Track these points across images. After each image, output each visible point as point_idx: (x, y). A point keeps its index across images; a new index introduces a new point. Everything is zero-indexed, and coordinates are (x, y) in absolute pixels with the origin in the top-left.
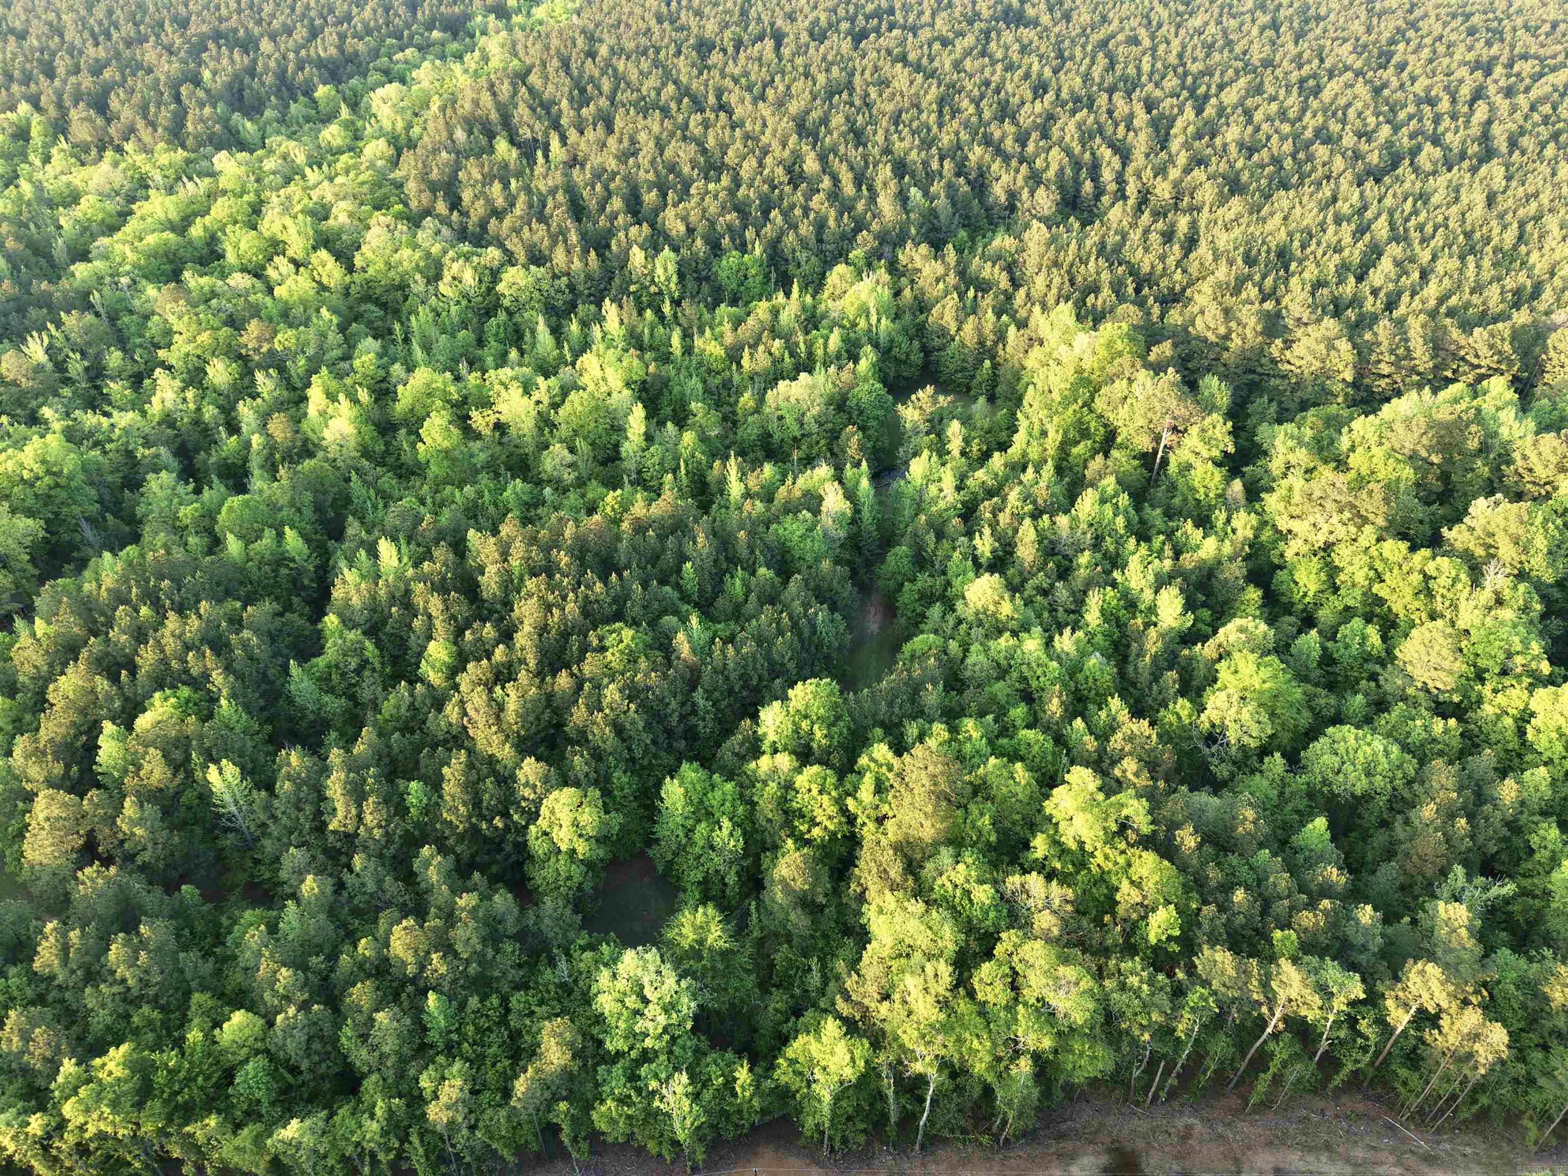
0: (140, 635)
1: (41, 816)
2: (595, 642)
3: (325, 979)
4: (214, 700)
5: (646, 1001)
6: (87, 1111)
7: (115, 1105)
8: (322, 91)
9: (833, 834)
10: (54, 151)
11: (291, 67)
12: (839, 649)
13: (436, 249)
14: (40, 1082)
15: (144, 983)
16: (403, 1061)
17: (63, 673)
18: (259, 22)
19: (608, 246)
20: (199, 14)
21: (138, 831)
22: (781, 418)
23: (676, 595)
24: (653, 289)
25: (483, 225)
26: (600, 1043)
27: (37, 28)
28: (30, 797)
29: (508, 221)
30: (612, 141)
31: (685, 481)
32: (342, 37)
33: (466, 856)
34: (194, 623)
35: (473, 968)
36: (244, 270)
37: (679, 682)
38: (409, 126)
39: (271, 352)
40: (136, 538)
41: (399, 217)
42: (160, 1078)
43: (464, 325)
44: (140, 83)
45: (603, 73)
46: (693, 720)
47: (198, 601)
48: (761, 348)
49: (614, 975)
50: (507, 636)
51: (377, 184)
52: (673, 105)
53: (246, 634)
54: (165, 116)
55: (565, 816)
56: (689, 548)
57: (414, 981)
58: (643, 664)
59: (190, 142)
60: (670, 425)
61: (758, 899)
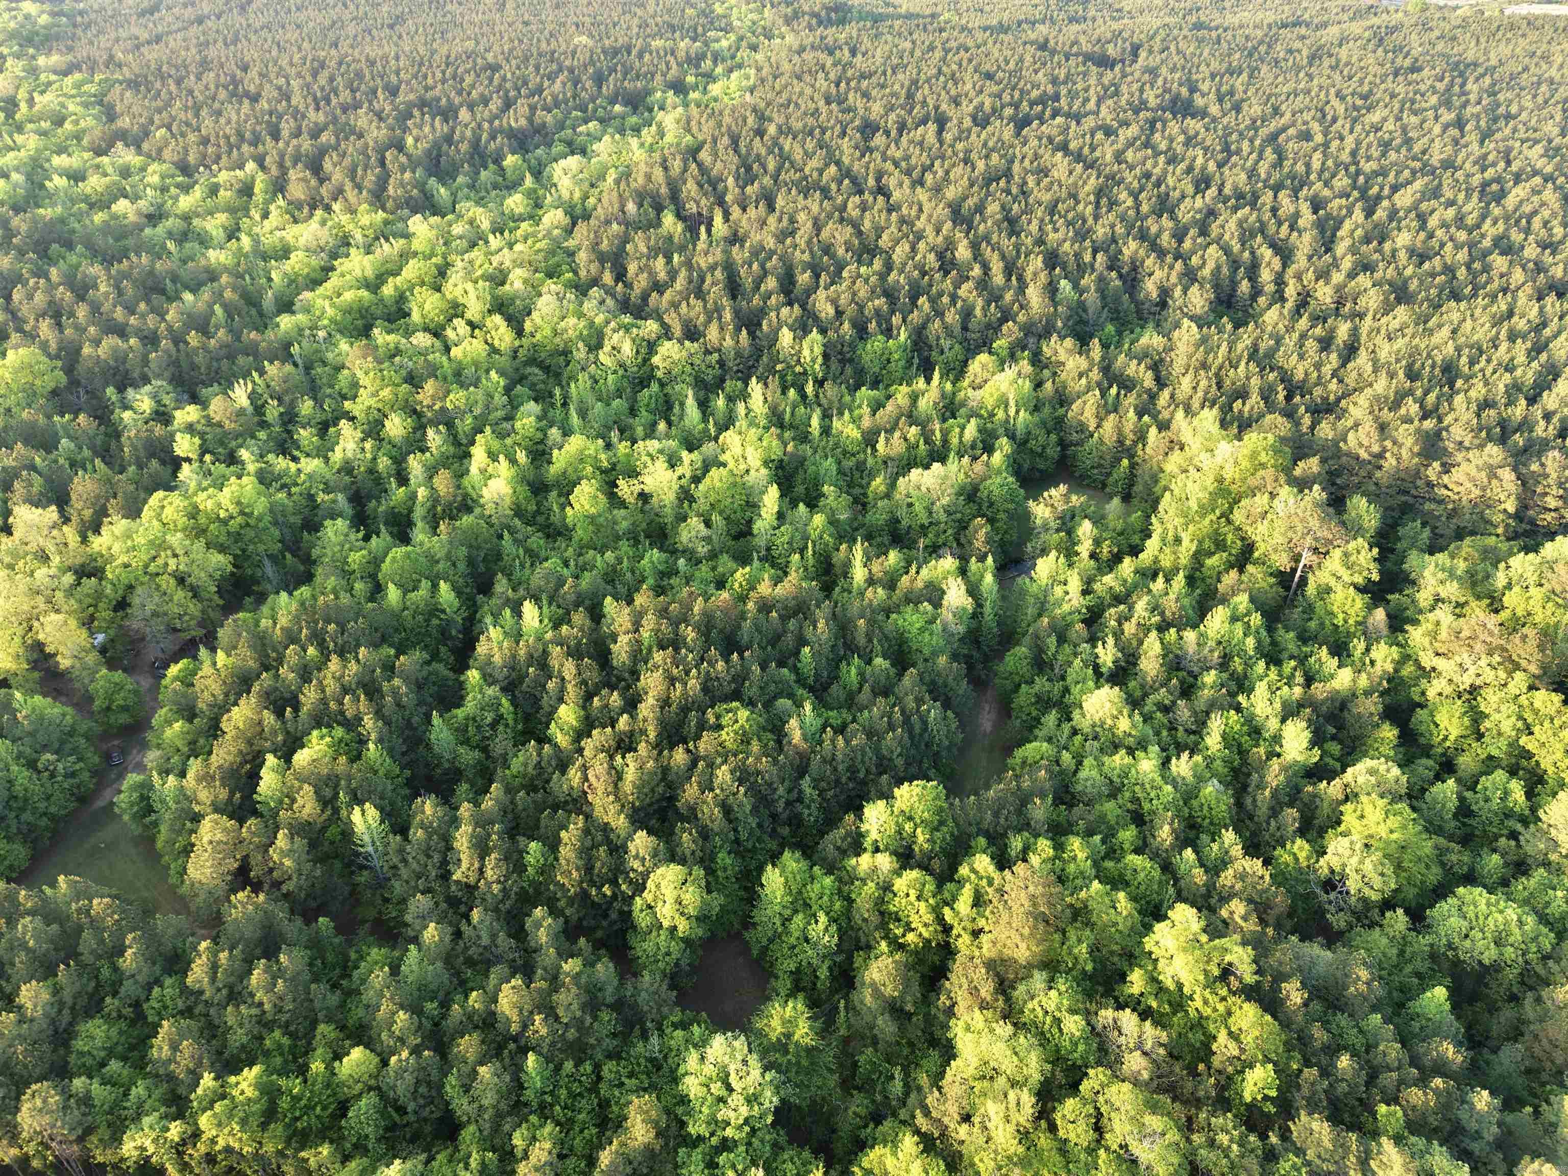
0: (305, 674)
1: (205, 840)
2: (712, 720)
3: (436, 1024)
4: (362, 742)
5: (730, 1089)
6: (219, 1125)
7: (244, 1122)
8: (510, 160)
9: (928, 942)
10: (272, 208)
11: (485, 136)
12: (949, 748)
13: (599, 319)
14: (182, 1091)
15: (279, 1010)
16: (499, 1116)
17: (236, 704)
18: (459, 93)
19: (760, 325)
20: (408, 83)
21: (287, 862)
22: (910, 505)
23: (793, 677)
24: (798, 369)
25: (645, 297)
26: (683, 1124)
27: (269, 92)
28: (197, 818)
29: (668, 295)
30: (772, 220)
31: (811, 561)
32: (533, 108)
33: (575, 918)
34: (353, 667)
35: (572, 1034)
36: (426, 329)
37: (788, 768)
38: (585, 197)
39: (443, 409)
40: (308, 578)
41: (570, 285)
42: (284, 1103)
43: (619, 394)
44: (351, 147)
45: (770, 152)
46: (799, 807)
47: (358, 646)
48: (897, 434)
49: (703, 1058)
50: (631, 704)
51: (552, 253)
52: (834, 186)
53: (397, 682)
54: (370, 179)
55: (669, 894)
56: (809, 632)
57: (515, 1039)
58: (755, 747)
59: (390, 204)
60: (802, 506)
61: (846, 997)
